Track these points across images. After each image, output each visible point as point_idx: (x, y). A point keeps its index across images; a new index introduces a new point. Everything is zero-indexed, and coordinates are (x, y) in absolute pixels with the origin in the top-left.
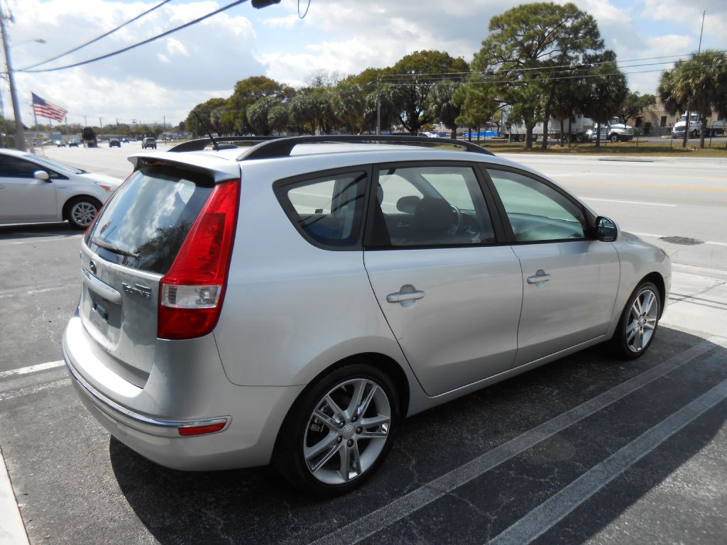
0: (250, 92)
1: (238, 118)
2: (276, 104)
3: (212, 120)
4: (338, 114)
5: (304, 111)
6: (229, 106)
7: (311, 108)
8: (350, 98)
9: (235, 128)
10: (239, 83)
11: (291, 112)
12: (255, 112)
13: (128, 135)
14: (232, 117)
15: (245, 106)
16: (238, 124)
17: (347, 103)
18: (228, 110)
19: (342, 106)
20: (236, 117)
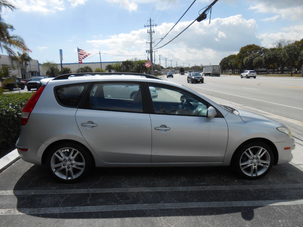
0: (247, 51)
1: (240, 63)
2: (257, 56)
3: (229, 64)
4: (284, 60)
5: (270, 59)
6: (237, 58)
7: (273, 57)
8: (291, 52)
9: (238, 67)
10: (242, 48)
11: (263, 60)
12: (247, 60)
13: (199, 70)
14: (237, 62)
15: (243, 58)
16: (240, 65)
17: (290, 54)
18: (236, 59)
19: (287, 56)
20: (239, 62)
